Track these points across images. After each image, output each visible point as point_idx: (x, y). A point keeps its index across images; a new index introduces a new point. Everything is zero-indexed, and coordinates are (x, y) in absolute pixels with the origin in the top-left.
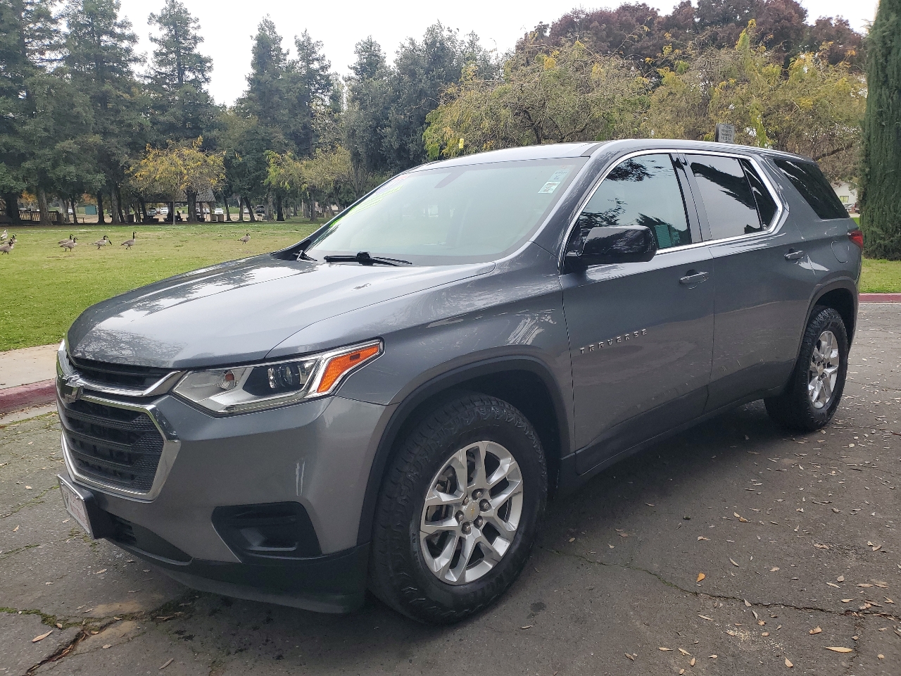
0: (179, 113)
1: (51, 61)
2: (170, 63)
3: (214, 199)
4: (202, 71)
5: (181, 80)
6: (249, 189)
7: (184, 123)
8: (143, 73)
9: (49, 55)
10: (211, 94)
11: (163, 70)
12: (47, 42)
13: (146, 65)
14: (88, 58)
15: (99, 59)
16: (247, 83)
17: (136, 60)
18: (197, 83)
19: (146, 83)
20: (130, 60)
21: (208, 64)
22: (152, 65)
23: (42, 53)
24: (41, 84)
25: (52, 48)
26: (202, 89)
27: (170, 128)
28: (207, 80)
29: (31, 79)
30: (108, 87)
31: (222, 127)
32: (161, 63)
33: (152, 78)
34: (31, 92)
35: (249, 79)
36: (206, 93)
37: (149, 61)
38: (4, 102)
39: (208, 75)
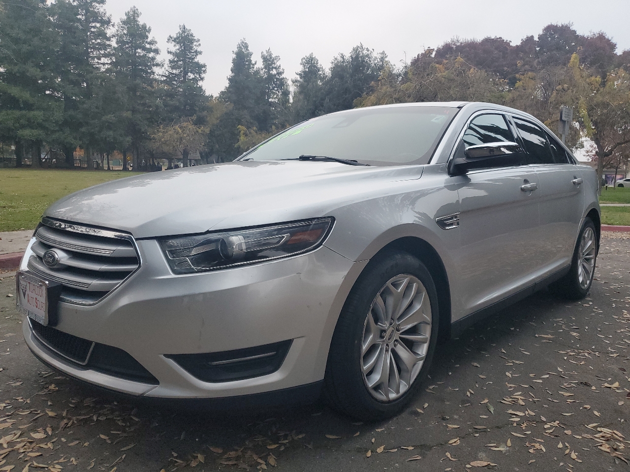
0: (182, 99)
1: (104, 64)
2: (179, 67)
3: (200, 158)
4: (199, 73)
5: (184, 77)
6: (224, 152)
7: (185, 106)
8: (161, 73)
9: (103, 60)
10: (204, 88)
11: (174, 71)
12: (102, 52)
13: (163, 68)
14: (128, 64)
15: (134, 64)
16: (228, 82)
17: (157, 65)
18: (195, 80)
19: (162, 79)
20: (154, 65)
21: (203, 69)
22: (167, 68)
23: (99, 59)
24: (97, 78)
25: (105, 56)
26: (197, 84)
27: (176, 109)
28: (202, 79)
29: (91, 75)
30: (138, 81)
31: (210, 110)
32: (173, 68)
33: (166, 77)
34: (90, 83)
35: (229, 79)
36: (200, 87)
37: (166, 66)
38: (72, 89)
39: (203, 75)
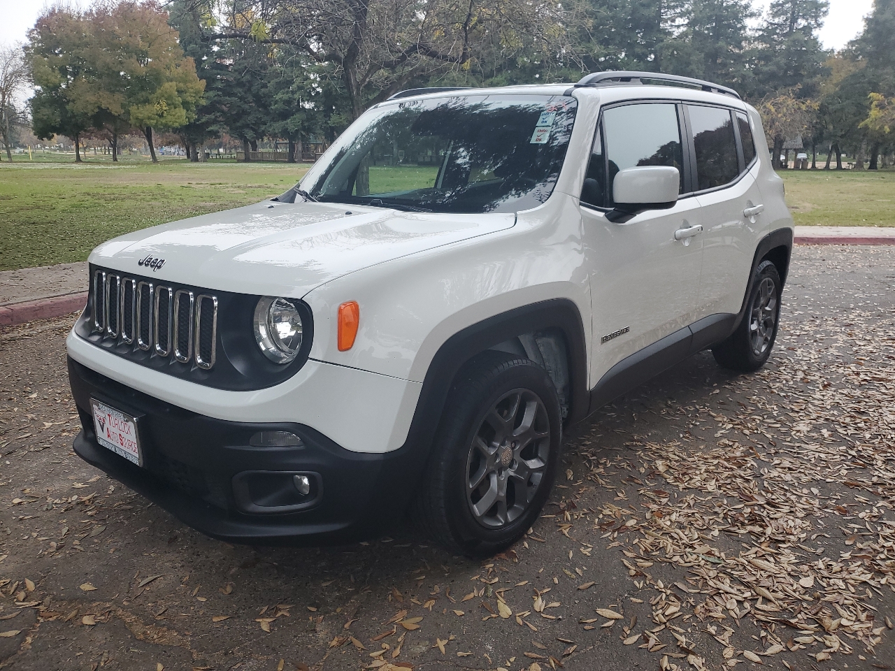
0: (783, 61)
1: (678, 27)
2: (785, 13)
3: (802, 147)
4: (816, 17)
5: (791, 29)
6: (842, 137)
7: (786, 72)
8: (756, 26)
9: (679, 21)
10: (820, 40)
11: (776, 20)
12: (678, 10)
13: (760, 18)
14: (709, 20)
15: (719, 20)
16: (863, 23)
17: (752, 15)
18: (807, 30)
19: (757, 35)
20: (746, 16)
21: (824, 9)
22: (766, 17)
23: (673, 21)
24: (668, 46)
25: (681, 15)
26: (811, 35)
27: (772, 76)
28: (819, 25)
29: (661, 44)
30: (721, 43)
31: (826, 72)
32: (775, 15)
33: (763, 30)
34: (659, 54)
35: (867, 20)
36: (815, 39)
37: (764, 15)
38: (637, 66)
39: (820, 20)
